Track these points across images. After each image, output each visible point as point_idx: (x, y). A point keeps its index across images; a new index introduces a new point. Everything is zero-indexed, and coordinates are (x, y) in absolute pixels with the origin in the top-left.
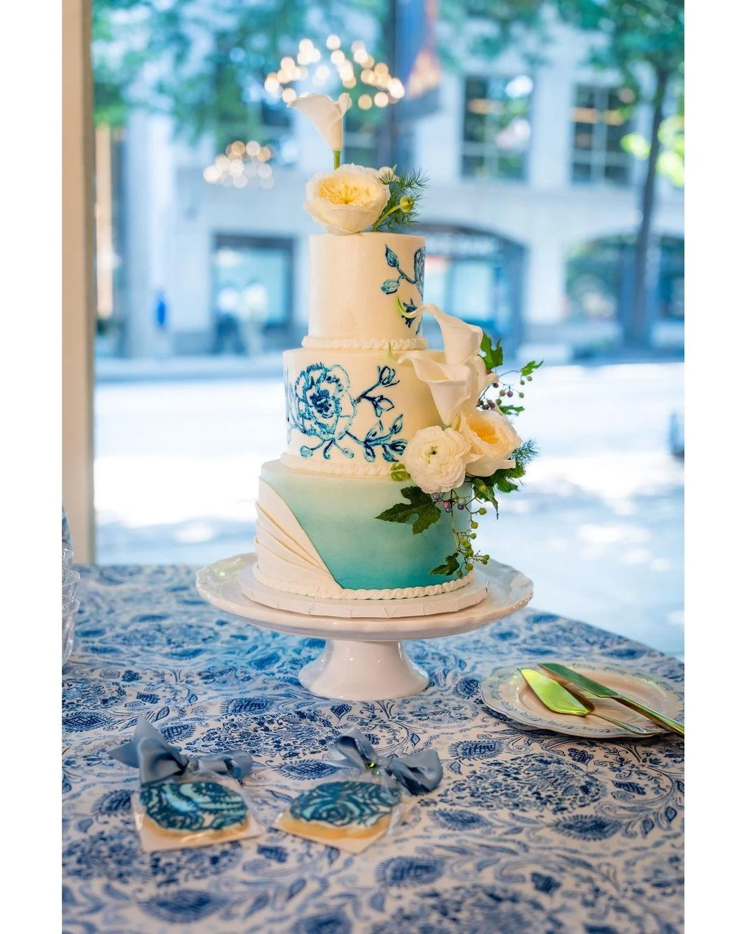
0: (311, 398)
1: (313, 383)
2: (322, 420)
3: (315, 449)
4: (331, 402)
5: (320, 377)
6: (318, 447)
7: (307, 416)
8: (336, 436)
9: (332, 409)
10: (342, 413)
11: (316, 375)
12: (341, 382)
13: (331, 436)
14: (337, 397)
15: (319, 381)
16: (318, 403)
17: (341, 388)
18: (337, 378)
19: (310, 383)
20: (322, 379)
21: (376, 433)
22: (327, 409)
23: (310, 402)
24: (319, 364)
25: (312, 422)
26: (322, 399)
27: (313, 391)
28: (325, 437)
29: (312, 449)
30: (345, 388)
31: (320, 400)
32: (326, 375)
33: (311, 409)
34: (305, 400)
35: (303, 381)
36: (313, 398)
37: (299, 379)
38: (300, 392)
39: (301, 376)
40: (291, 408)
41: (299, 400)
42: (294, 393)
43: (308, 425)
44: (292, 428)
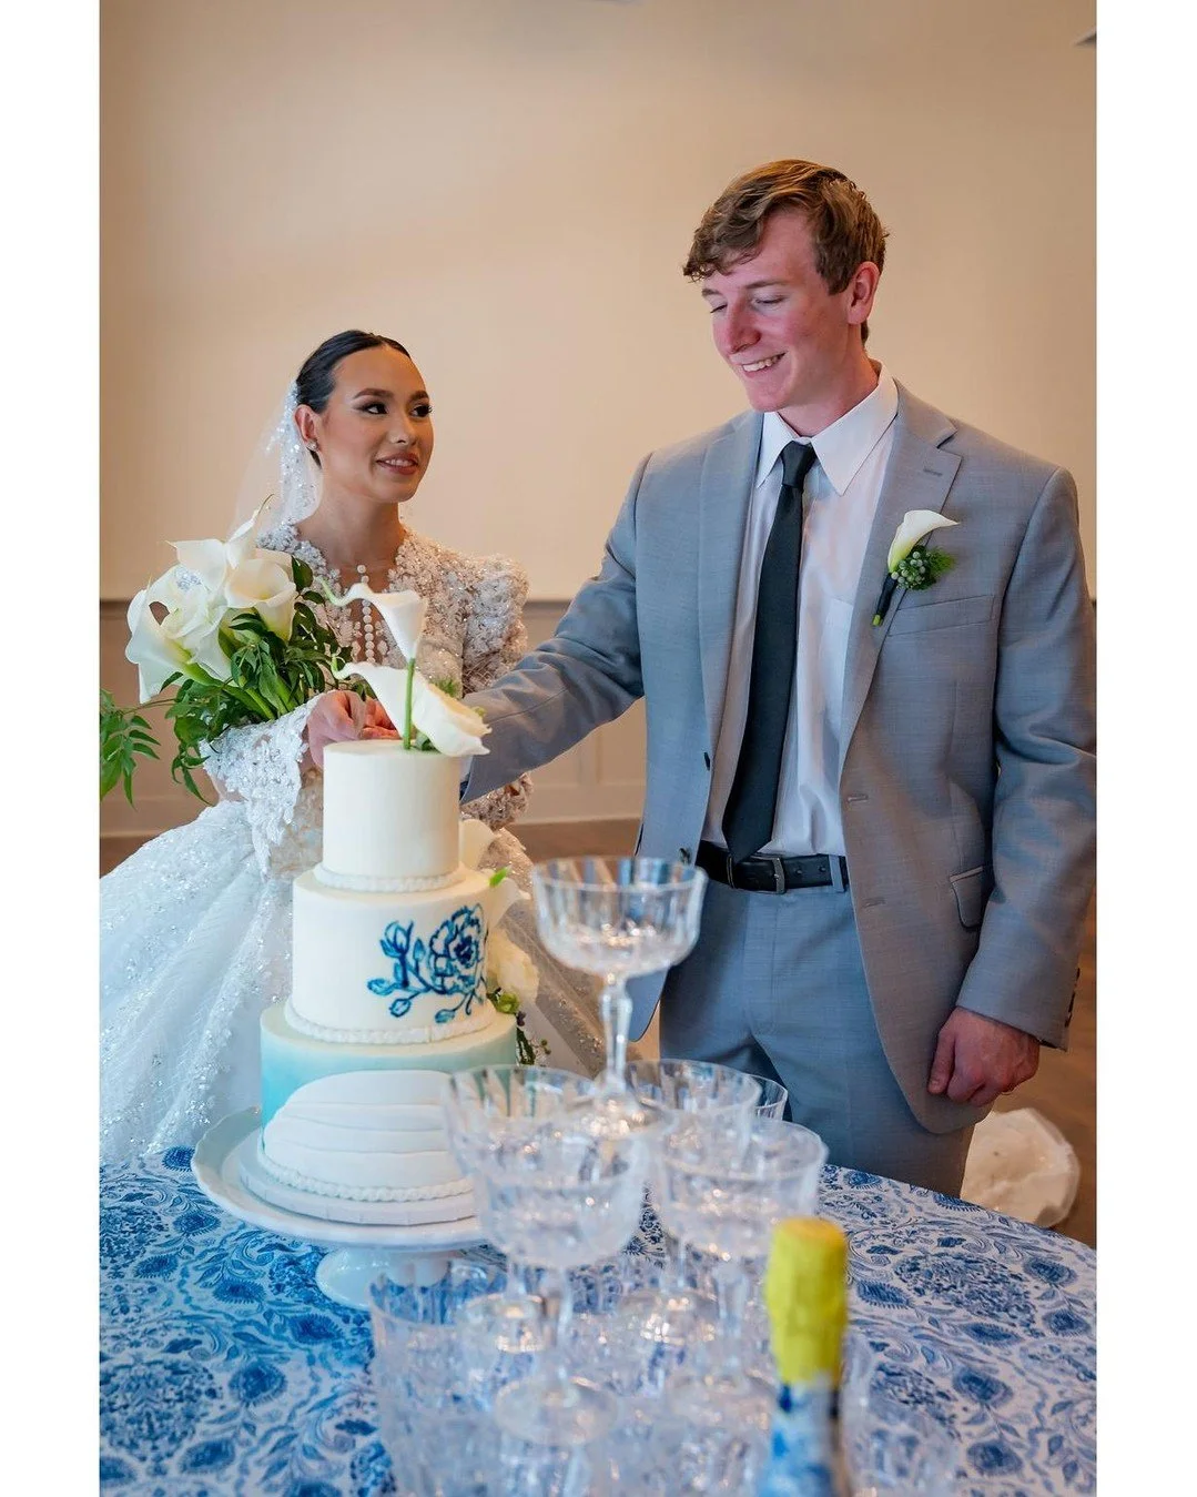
0: (454, 949)
1: (457, 932)
2: (465, 972)
3: (456, 1008)
4: (473, 948)
5: (464, 923)
6: (460, 1005)
7: (449, 972)
8: (475, 985)
9: (473, 956)
10: (480, 958)
11: (460, 921)
12: (483, 922)
13: (472, 987)
14: (477, 940)
15: (463, 928)
16: (462, 953)
17: (481, 928)
18: (478, 918)
19: (454, 932)
20: (466, 924)
22: (469, 958)
23: (453, 955)
24: (463, 908)
25: (455, 978)
26: (465, 948)
27: (458, 941)
28: (467, 990)
29: (454, 1010)
30: (483, 928)
31: (463, 950)
32: (469, 919)
33: (453, 963)
34: (446, 955)
35: (445, 933)
36: (458, 949)
37: (438, 932)
38: (439, 947)
39: (442, 927)
40: (417, 970)
41: (437, 956)
42: (428, 950)
43: (449, 983)
44: (417, 993)
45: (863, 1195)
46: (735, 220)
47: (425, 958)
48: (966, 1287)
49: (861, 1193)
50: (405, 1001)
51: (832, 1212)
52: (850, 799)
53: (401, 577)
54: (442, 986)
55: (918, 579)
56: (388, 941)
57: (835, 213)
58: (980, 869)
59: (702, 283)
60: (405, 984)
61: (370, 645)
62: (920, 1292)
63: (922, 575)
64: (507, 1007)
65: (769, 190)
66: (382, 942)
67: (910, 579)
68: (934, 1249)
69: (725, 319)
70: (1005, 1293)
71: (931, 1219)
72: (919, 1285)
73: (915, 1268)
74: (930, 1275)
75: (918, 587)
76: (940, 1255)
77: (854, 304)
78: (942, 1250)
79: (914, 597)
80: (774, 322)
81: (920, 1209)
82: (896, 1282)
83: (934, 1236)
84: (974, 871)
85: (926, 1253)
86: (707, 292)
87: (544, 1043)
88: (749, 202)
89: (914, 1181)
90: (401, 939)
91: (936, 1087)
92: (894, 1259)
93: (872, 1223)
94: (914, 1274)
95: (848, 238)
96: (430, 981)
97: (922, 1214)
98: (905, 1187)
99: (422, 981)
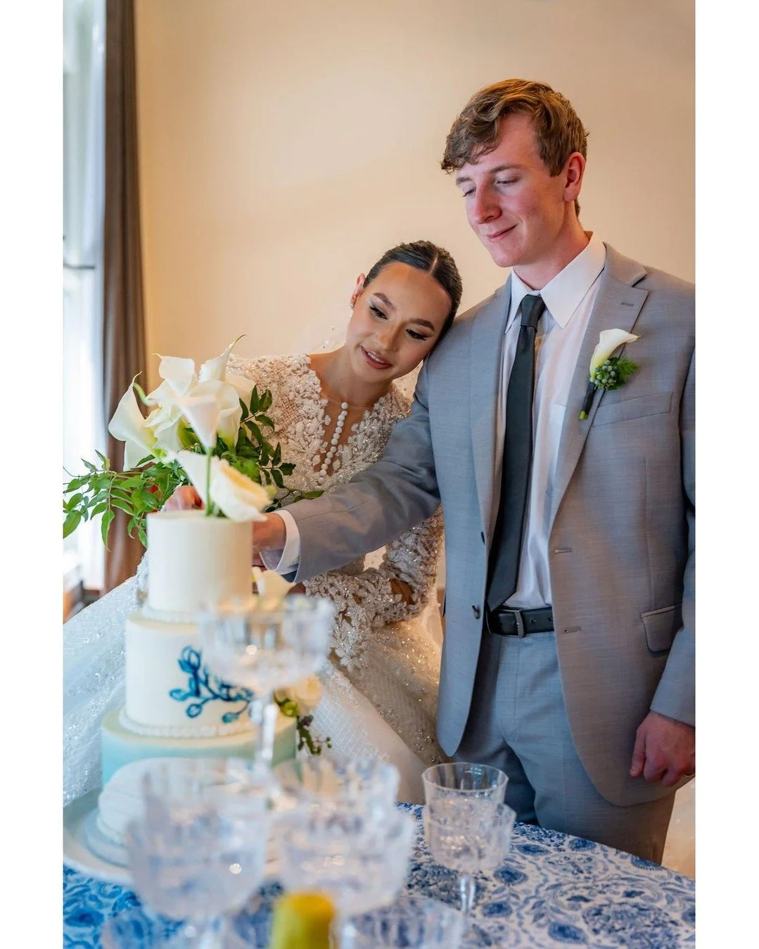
29: (238, 713)
40: (207, 683)
44: (206, 700)
45: (580, 856)
46: (477, 122)
48: (633, 930)
49: (578, 855)
50: (198, 706)
51: (552, 869)
52: (557, 551)
53: (372, 419)
54: (228, 695)
55: (610, 381)
56: (184, 660)
57: (551, 114)
58: (673, 607)
59: (456, 174)
60: (197, 693)
61: (328, 461)
62: (596, 931)
63: (614, 379)
64: (290, 712)
65: (502, 97)
66: (179, 661)
67: (604, 381)
68: (618, 899)
69: (474, 201)
70: (661, 934)
71: (624, 876)
72: (598, 926)
73: (599, 913)
74: (608, 918)
75: (611, 388)
76: (621, 904)
77: (567, 186)
78: (624, 900)
79: (610, 396)
80: (511, 200)
81: (618, 868)
82: (581, 924)
83: (622, 889)
84: (667, 609)
85: (611, 902)
86: (461, 180)
87: (328, 739)
88: (486, 109)
89: (619, 847)
90: (194, 659)
91: (634, 771)
92: (585, 905)
93: (578, 878)
94: (596, 918)
95: (561, 134)
96: (217, 691)
97: (619, 872)
98: (612, 852)
99: (211, 691)
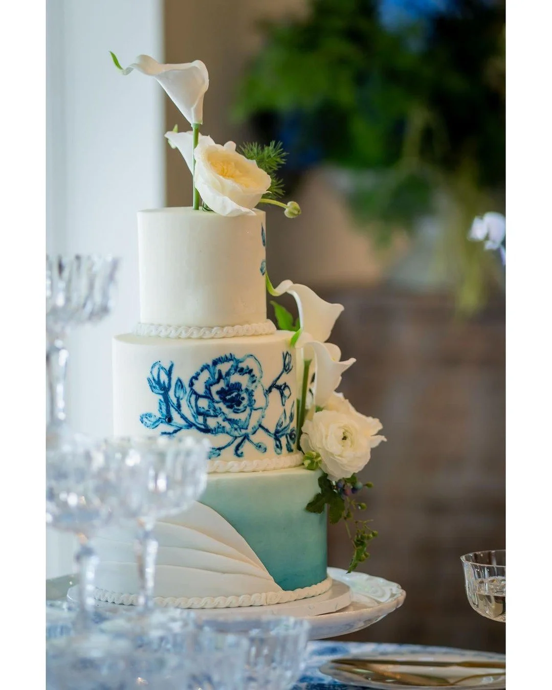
0: (218, 393)
1: (220, 376)
2: (232, 415)
3: (224, 448)
4: (245, 395)
5: (230, 370)
6: (229, 445)
7: (212, 413)
8: (250, 430)
9: (245, 402)
10: (256, 406)
11: (224, 367)
12: (254, 372)
13: (243, 432)
14: (250, 389)
15: (228, 374)
16: (228, 397)
17: (255, 378)
18: (250, 368)
19: (216, 376)
20: (232, 371)
21: (282, 423)
22: (239, 404)
23: (216, 397)
24: (228, 355)
25: (220, 419)
26: (232, 393)
27: (222, 385)
28: (236, 433)
30: (258, 379)
31: (230, 395)
32: (237, 367)
33: (217, 406)
34: (208, 396)
35: (205, 376)
36: (221, 393)
37: (198, 374)
38: (200, 387)
39: (202, 370)
40: (179, 407)
41: (198, 396)
42: (188, 389)
43: (212, 423)
44: (180, 429)
47: (186, 397)
54: (205, 424)
56: (154, 380)
60: (169, 420)
66: (149, 380)
90: (164, 378)
96: (191, 419)
99: (183, 417)
